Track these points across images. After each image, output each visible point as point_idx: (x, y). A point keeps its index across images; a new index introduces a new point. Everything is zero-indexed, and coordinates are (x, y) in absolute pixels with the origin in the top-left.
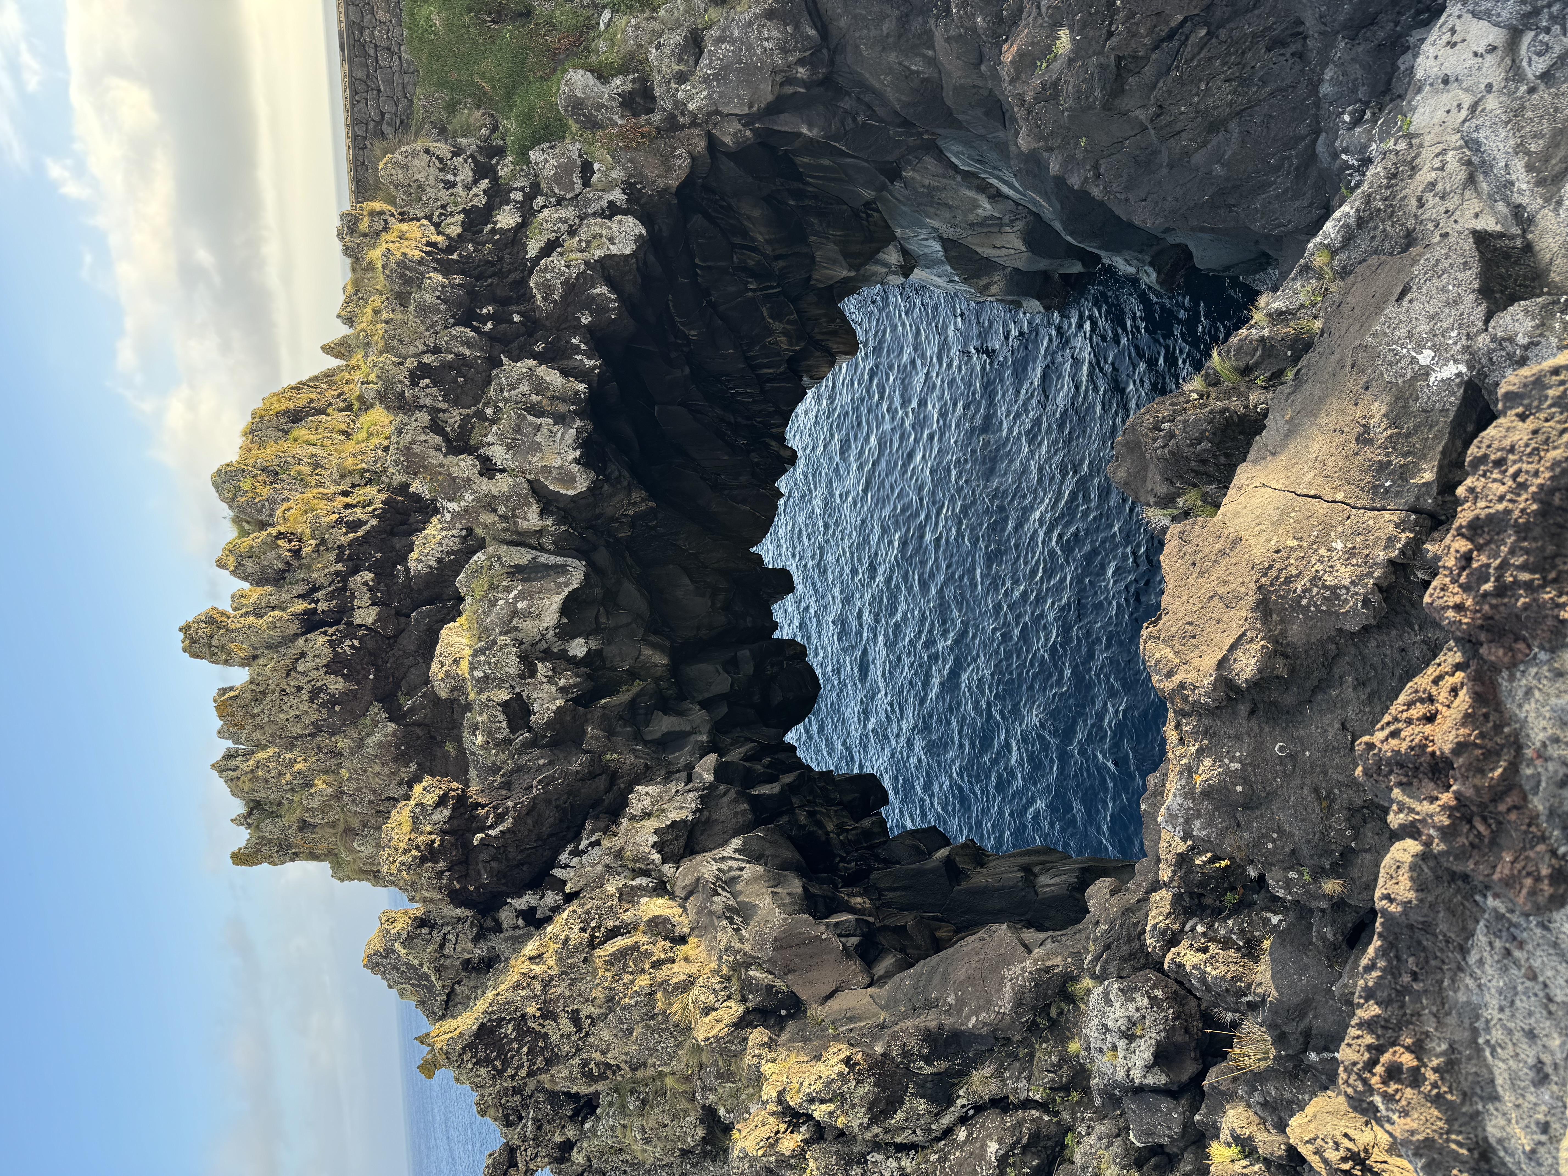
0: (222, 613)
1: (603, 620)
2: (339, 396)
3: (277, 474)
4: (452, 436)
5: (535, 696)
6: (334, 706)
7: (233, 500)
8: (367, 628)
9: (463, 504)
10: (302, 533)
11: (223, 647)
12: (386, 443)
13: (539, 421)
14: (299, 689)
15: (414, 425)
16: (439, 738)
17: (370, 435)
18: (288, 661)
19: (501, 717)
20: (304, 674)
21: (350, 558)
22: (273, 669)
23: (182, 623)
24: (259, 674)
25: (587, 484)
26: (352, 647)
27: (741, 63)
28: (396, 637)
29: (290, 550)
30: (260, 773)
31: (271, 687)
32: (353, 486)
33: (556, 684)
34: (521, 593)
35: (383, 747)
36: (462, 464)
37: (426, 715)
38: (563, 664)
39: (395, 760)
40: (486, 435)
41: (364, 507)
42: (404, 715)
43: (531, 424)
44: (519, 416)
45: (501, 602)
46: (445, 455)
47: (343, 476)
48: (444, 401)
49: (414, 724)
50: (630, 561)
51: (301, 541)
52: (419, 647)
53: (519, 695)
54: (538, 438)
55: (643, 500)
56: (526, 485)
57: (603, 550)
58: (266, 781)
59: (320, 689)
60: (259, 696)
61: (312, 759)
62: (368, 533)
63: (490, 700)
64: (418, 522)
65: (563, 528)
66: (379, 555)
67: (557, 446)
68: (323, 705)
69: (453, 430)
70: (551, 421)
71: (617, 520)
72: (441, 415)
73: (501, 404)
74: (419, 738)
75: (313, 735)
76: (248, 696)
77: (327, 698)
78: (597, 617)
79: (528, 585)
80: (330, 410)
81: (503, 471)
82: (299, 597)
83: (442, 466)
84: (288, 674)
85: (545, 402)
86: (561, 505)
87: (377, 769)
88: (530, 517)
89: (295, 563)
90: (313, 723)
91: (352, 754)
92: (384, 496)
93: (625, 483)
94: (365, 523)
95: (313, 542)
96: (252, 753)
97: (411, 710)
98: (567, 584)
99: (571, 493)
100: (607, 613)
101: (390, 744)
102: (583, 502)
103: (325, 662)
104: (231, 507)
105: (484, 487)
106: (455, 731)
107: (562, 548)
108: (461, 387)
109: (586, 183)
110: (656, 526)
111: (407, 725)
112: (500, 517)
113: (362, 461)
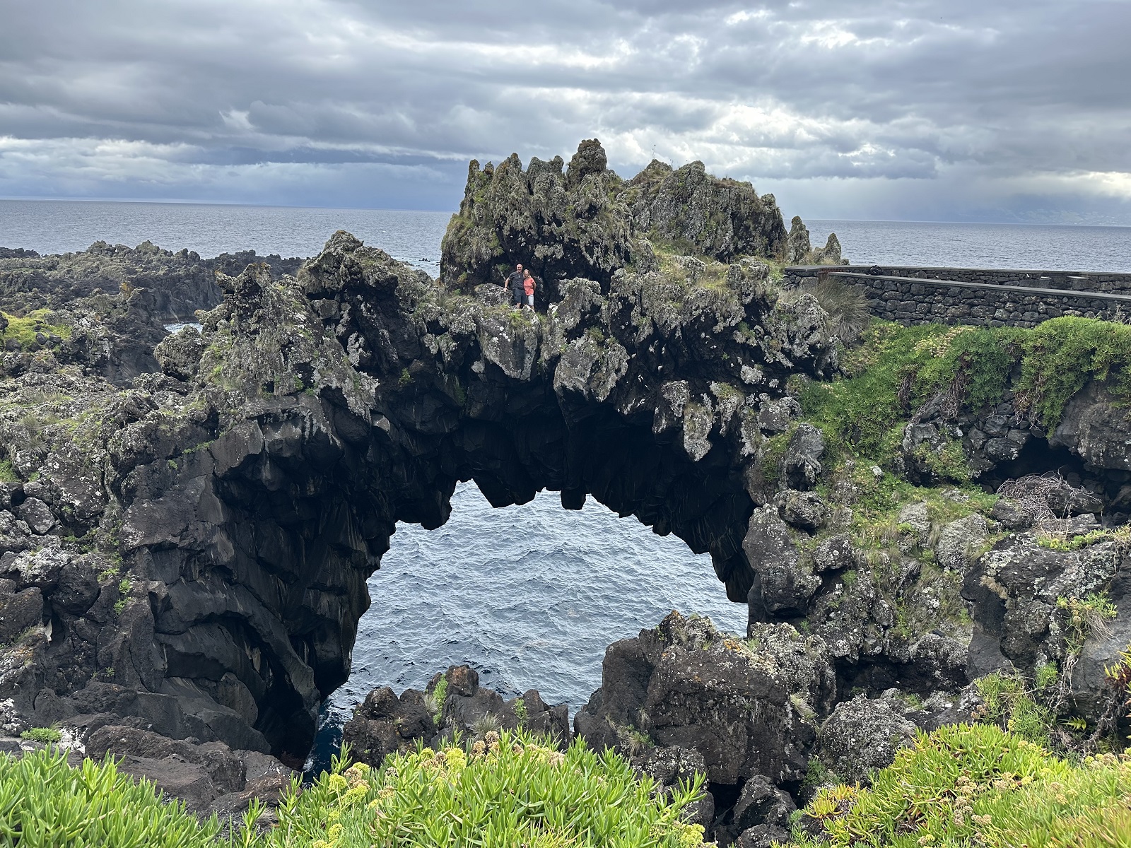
8: (532, 251)
21: (571, 246)
27: (767, 551)
56: (559, 354)
59: (505, 221)
66: (572, 263)
77: (502, 224)
86: (550, 373)
109: (763, 431)
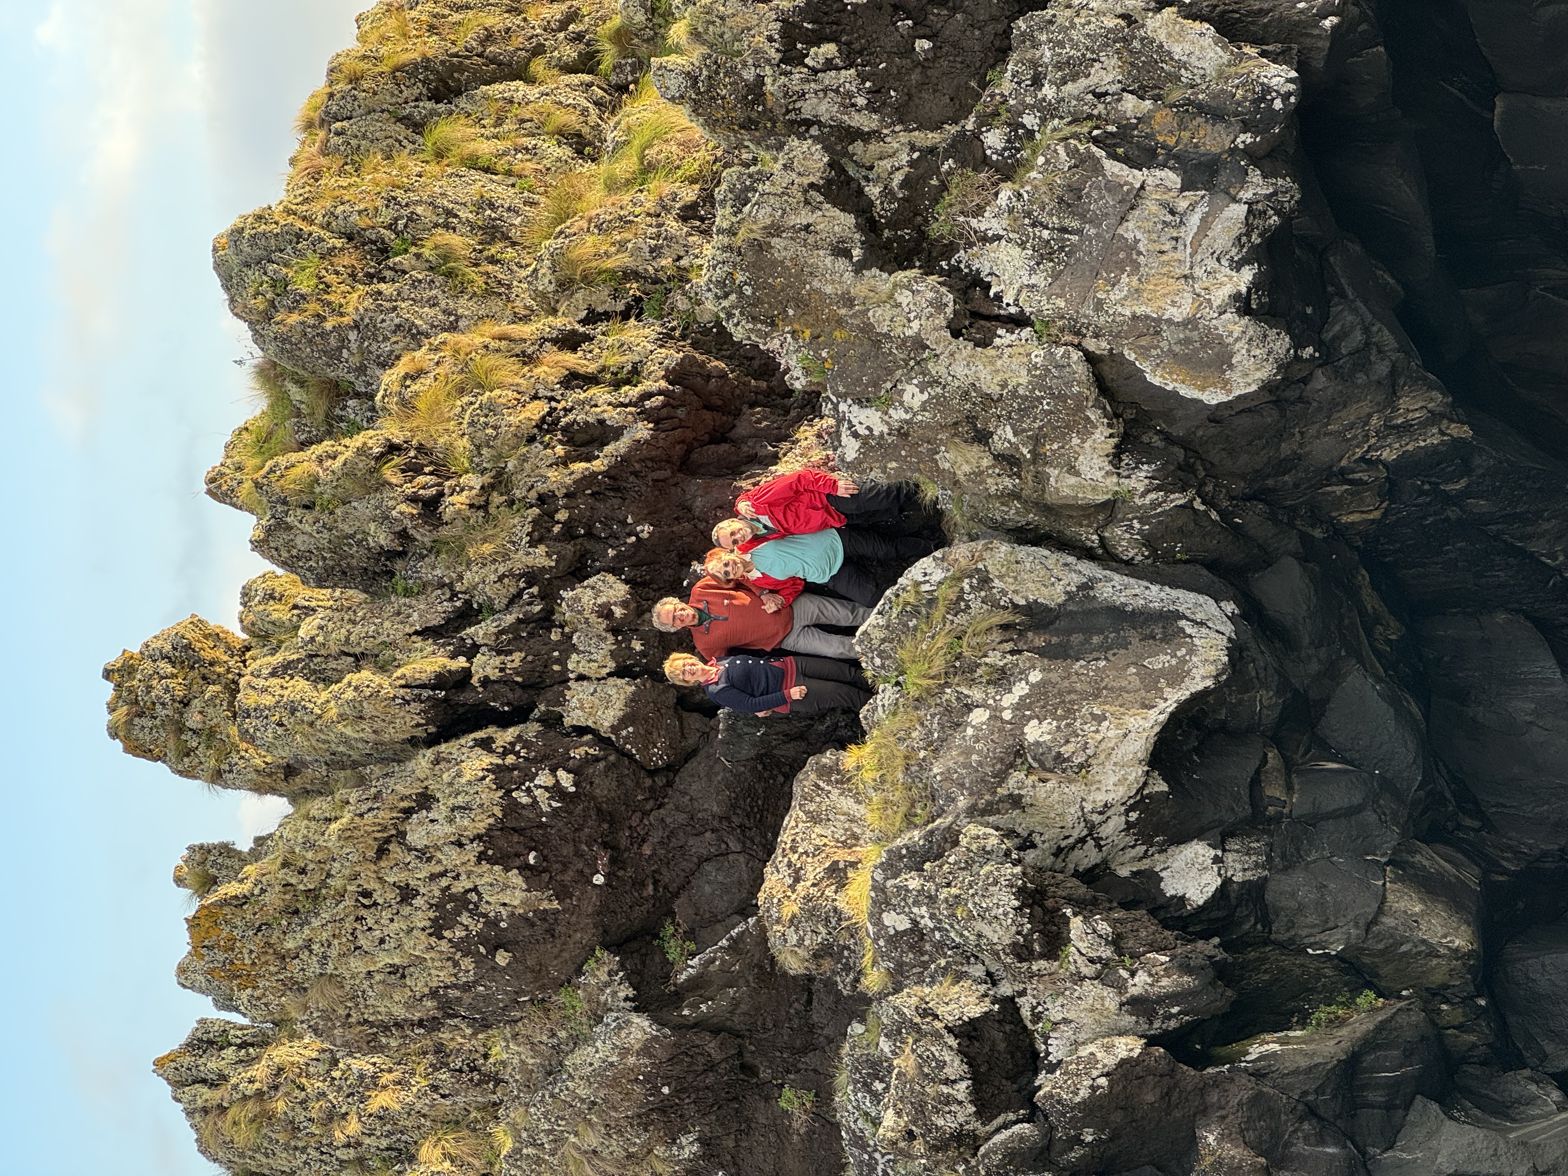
0: (217, 637)
1: (1274, 790)
2: (563, 25)
3: (384, 251)
4: (882, 209)
5: (1056, 1014)
6: (493, 949)
7: (268, 317)
8: (600, 740)
9: (898, 415)
10: (449, 448)
11: (212, 733)
12: (690, 194)
13: (1136, 177)
14: (407, 894)
15: (782, 179)
16: (765, 1074)
17: (647, 169)
18: (385, 816)
19: (955, 1066)
20: (424, 855)
21: (569, 533)
22: (346, 835)
23: (113, 657)
24: (309, 844)
25: (1266, 372)
26: (556, 791)
28: (672, 769)
29: (413, 499)
30: (280, 1106)
31: (336, 883)
32: (593, 317)
33: (1120, 987)
34: (1039, 691)
35: (615, 1083)
36: (904, 298)
37: (735, 1003)
38: (1148, 929)
39: (643, 1121)
40: (979, 211)
41: (617, 385)
42: (678, 997)
43: (1113, 187)
44: (1082, 161)
45: (979, 716)
46: (859, 268)
47: (565, 285)
48: (871, 107)
49: (698, 1025)
50: (1371, 601)
51: (442, 471)
52: (734, 807)
53: (1009, 1004)
54: (1130, 230)
55: (1434, 418)
56: (1081, 370)
57: (1290, 569)
58: (294, 1128)
59: (462, 902)
60: (304, 905)
61: (419, 1083)
62: (623, 462)
63: (927, 1013)
64: (760, 436)
65: (1178, 499)
66: (645, 530)
67: (1184, 254)
68: (464, 946)
69: (887, 192)
70: (1173, 179)
71: (1343, 476)
72: (857, 147)
73: (1030, 120)
74: (711, 1067)
75: (431, 1025)
76: (273, 899)
77: (476, 927)
78: (1255, 783)
79: (1058, 666)
80: (538, 66)
81: (1019, 321)
82: (426, 633)
83: (848, 301)
84: (382, 852)
85: (1164, 119)
86: (1178, 431)
87: (592, 1140)
88: (1082, 463)
89: (423, 536)
90: (434, 994)
91: (529, 1087)
92: (672, 356)
93: (1382, 369)
94: (617, 433)
95: (474, 481)
96: (264, 1042)
97: (697, 984)
98: (1176, 676)
99: (1213, 397)
100: (1289, 767)
101: (631, 1073)
102: (1245, 421)
103: (481, 827)
104: (259, 338)
105: (959, 370)
106: (811, 1060)
107: (1170, 559)
108: (925, 64)
110: (1465, 493)
111: (681, 1027)
112: (999, 457)
113: (622, 245)
